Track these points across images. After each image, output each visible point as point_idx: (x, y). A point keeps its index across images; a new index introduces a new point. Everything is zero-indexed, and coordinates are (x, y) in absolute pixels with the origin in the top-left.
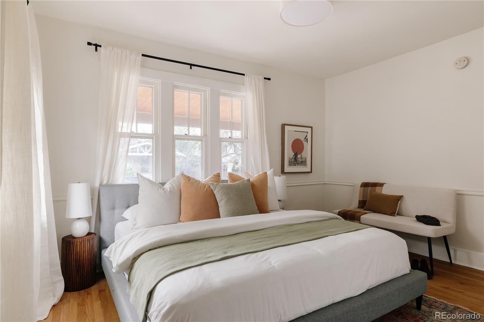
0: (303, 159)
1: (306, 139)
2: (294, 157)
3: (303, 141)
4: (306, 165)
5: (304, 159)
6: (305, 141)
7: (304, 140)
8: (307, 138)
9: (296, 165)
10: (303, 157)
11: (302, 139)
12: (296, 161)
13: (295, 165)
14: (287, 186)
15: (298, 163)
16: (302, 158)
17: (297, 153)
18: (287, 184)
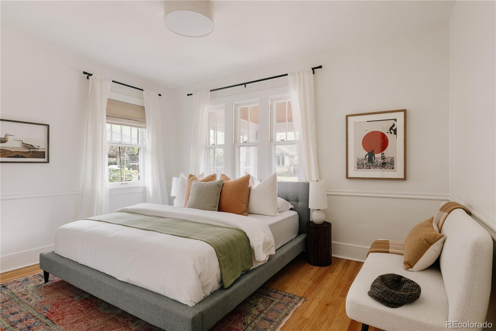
0: (386, 160)
1: (393, 130)
2: (367, 157)
3: (386, 134)
4: (393, 168)
5: (390, 159)
6: (391, 133)
7: (389, 132)
8: (394, 128)
9: (372, 168)
10: (386, 156)
11: (385, 131)
12: (372, 163)
13: (370, 168)
14: (327, 195)
15: (376, 166)
16: (383, 158)
17: (373, 151)
18: (327, 191)
